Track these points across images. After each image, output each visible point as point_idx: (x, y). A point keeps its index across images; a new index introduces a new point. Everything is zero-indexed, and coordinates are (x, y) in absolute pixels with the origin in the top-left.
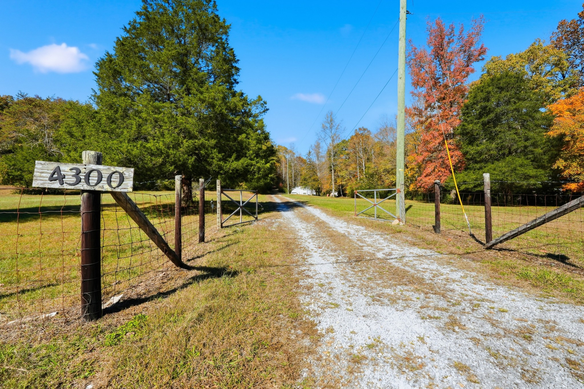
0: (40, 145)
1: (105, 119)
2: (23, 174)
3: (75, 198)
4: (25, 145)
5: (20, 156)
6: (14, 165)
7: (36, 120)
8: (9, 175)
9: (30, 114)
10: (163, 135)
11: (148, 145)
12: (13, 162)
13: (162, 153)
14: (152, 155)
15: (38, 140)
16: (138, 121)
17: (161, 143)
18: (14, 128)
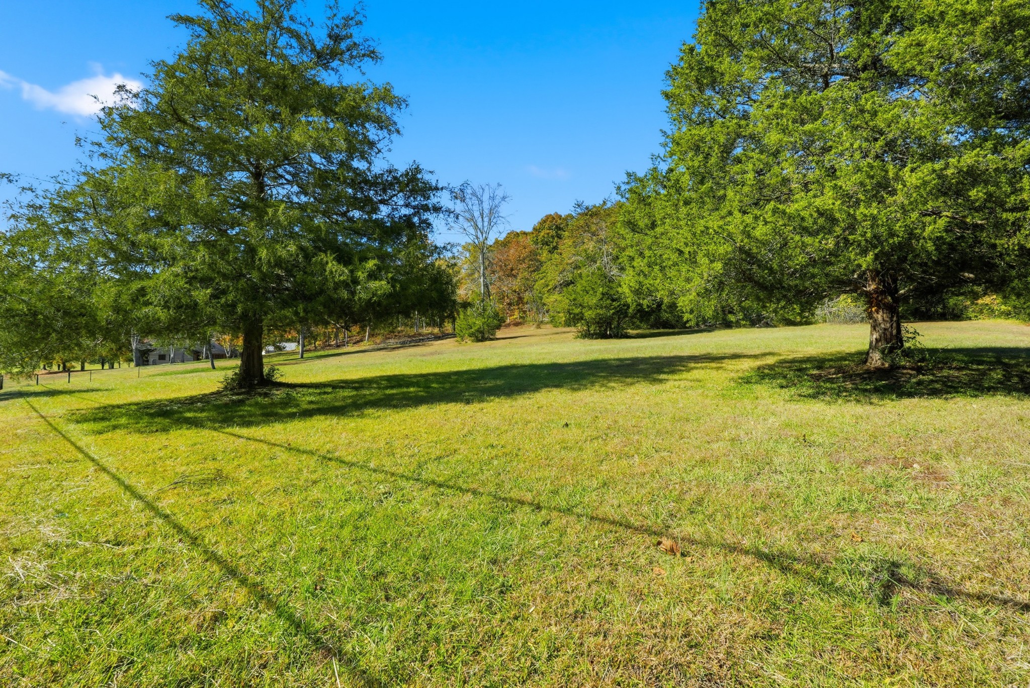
0: (599, 269)
1: (687, 177)
2: (584, 311)
3: (642, 345)
4: (584, 271)
5: (579, 287)
6: (574, 300)
7: (594, 234)
8: (570, 314)
9: (587, 227)
10: (832, 172)
11: (791, 208)
12: (574, 296)
13: (833, 221)
14: (805, 231)
15: (595, 262)
16: (759, 160)
17: (829, 193)
18: (573, 251)
